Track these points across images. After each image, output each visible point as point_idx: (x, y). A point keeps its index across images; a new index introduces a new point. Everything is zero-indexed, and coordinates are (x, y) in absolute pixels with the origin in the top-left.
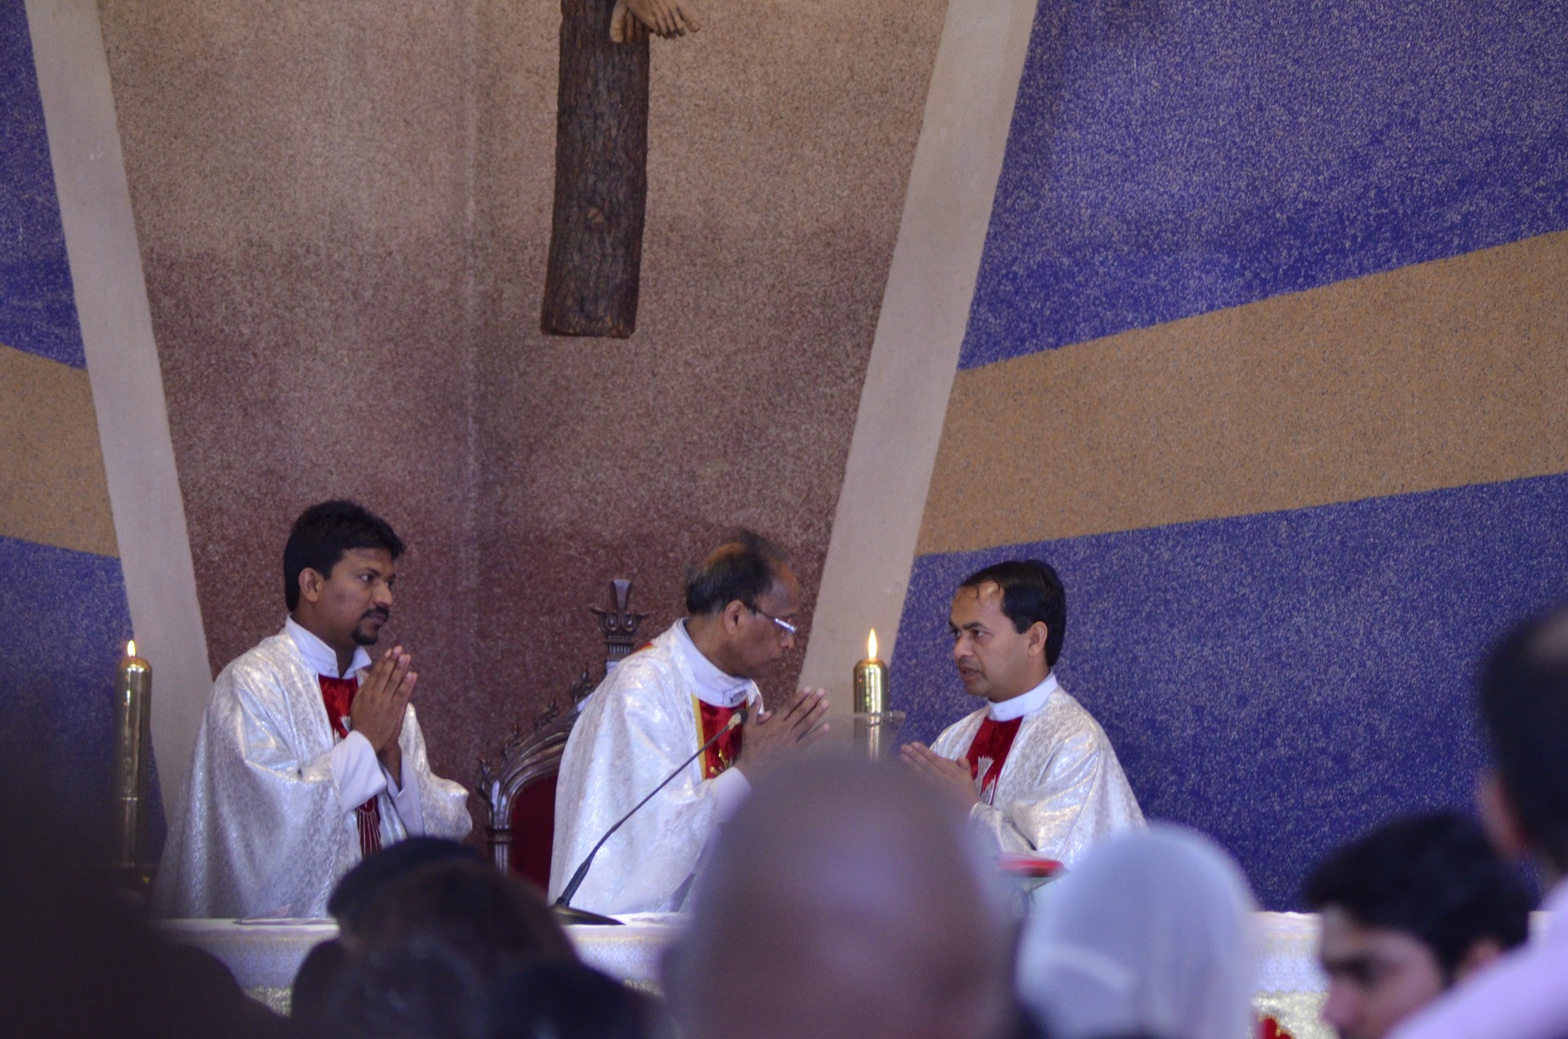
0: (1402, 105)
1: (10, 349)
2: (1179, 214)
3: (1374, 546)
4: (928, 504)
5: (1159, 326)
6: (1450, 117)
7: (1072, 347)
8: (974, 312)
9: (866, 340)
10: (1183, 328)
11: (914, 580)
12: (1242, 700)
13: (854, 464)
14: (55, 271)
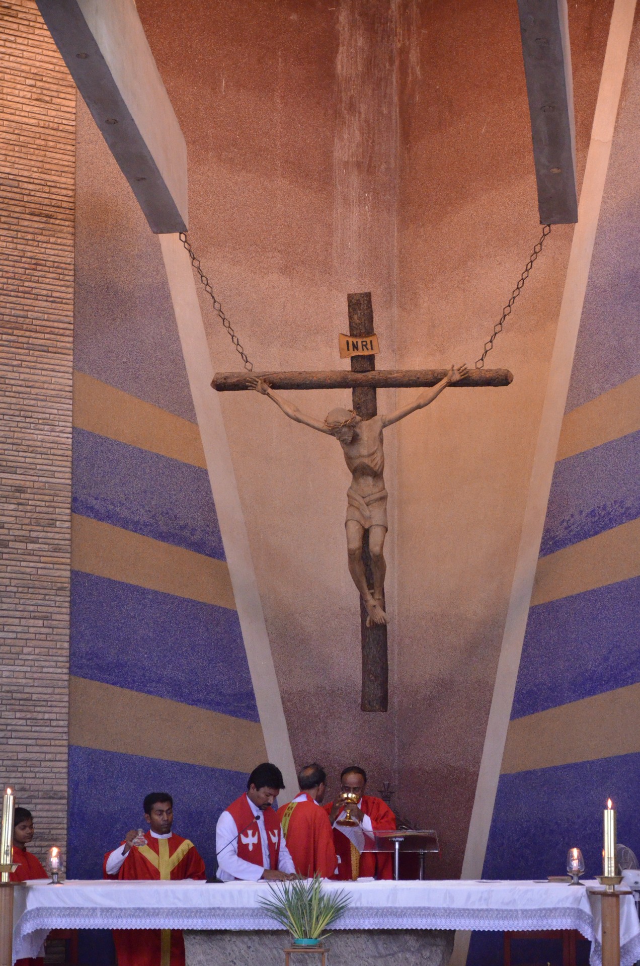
0: (617, 641)
3: (610, 771)
4: (503, 759)
5: (557, 708)
6: (628, 645)
7: (537, 714)
8: (513, 704)
9: (488, 713)
10: (564, 708)
11: (499, 782)
12: (579, 817)
13: (486, 748)
14: (251, 695)
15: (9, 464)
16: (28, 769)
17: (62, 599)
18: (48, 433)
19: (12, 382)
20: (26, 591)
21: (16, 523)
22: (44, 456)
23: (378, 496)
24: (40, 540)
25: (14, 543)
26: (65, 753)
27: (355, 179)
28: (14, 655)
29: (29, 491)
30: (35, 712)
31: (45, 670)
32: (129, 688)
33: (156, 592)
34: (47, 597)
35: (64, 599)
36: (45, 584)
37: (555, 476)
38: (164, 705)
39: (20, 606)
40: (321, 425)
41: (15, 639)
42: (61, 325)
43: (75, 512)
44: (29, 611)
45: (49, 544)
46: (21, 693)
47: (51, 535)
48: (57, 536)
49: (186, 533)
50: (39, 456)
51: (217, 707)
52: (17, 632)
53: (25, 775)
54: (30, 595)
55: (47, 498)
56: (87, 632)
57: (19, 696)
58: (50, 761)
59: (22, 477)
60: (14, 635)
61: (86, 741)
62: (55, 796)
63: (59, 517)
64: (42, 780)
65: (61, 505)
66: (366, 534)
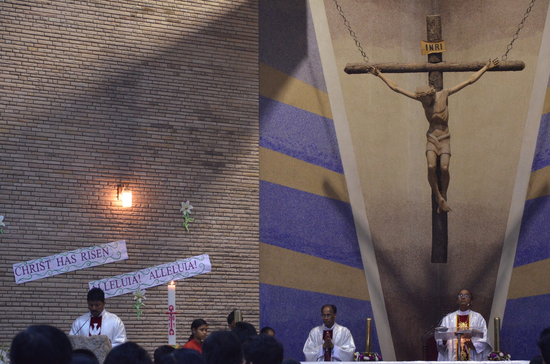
1: (349, 267)
2: (547, 241)
4: (509, 290)
5: (544, 260)
7: (530, 264)
8: (515, 258)
9: (499, 263)
11: (507, 304)
13: (497, 284)
14: (358, 253)
15: (225, 118)
16: (238, 297)
17: (255, 197)
18: (246, 99)
19: (225, 69)
20: (235, 192)
21: (229, 153)
22: (244, 113)
23: (445, 136)
24: (243, 163)
25: (228, 164)
26: (258, 288)
28: (229, 231)
29: (236, 133)
30: (241, 264)
31: (246, 239)
32: (292, 249)
33: (306, 193)
34: (247, 196)
36: (245, 188)
37: (542, 123)
38: (310, 259)
39: (231, 201)
40: (413, 94)
41: (229, 221)
42: (252, 35)
43: (261, 146)
44: (237, 205)
45: (247, 165)
46: (233, 252)
47: (248, 159)
48: (252, 160)
49: (322, 158)
50: (241, 113)
51: (340, 260)
52: (231, 217)
53: (237, 301)
54: (237, 195)
55: (246, 138)
56: (269, 216)
57: (232, 254)
58: (249, 292)
59: (232, 126)
60: (229, 219)
61: (269, 281)
62: (253, 313)
63: (252, 149)
64: (245, 304)
65: (253, 142)
66: (438, 159)
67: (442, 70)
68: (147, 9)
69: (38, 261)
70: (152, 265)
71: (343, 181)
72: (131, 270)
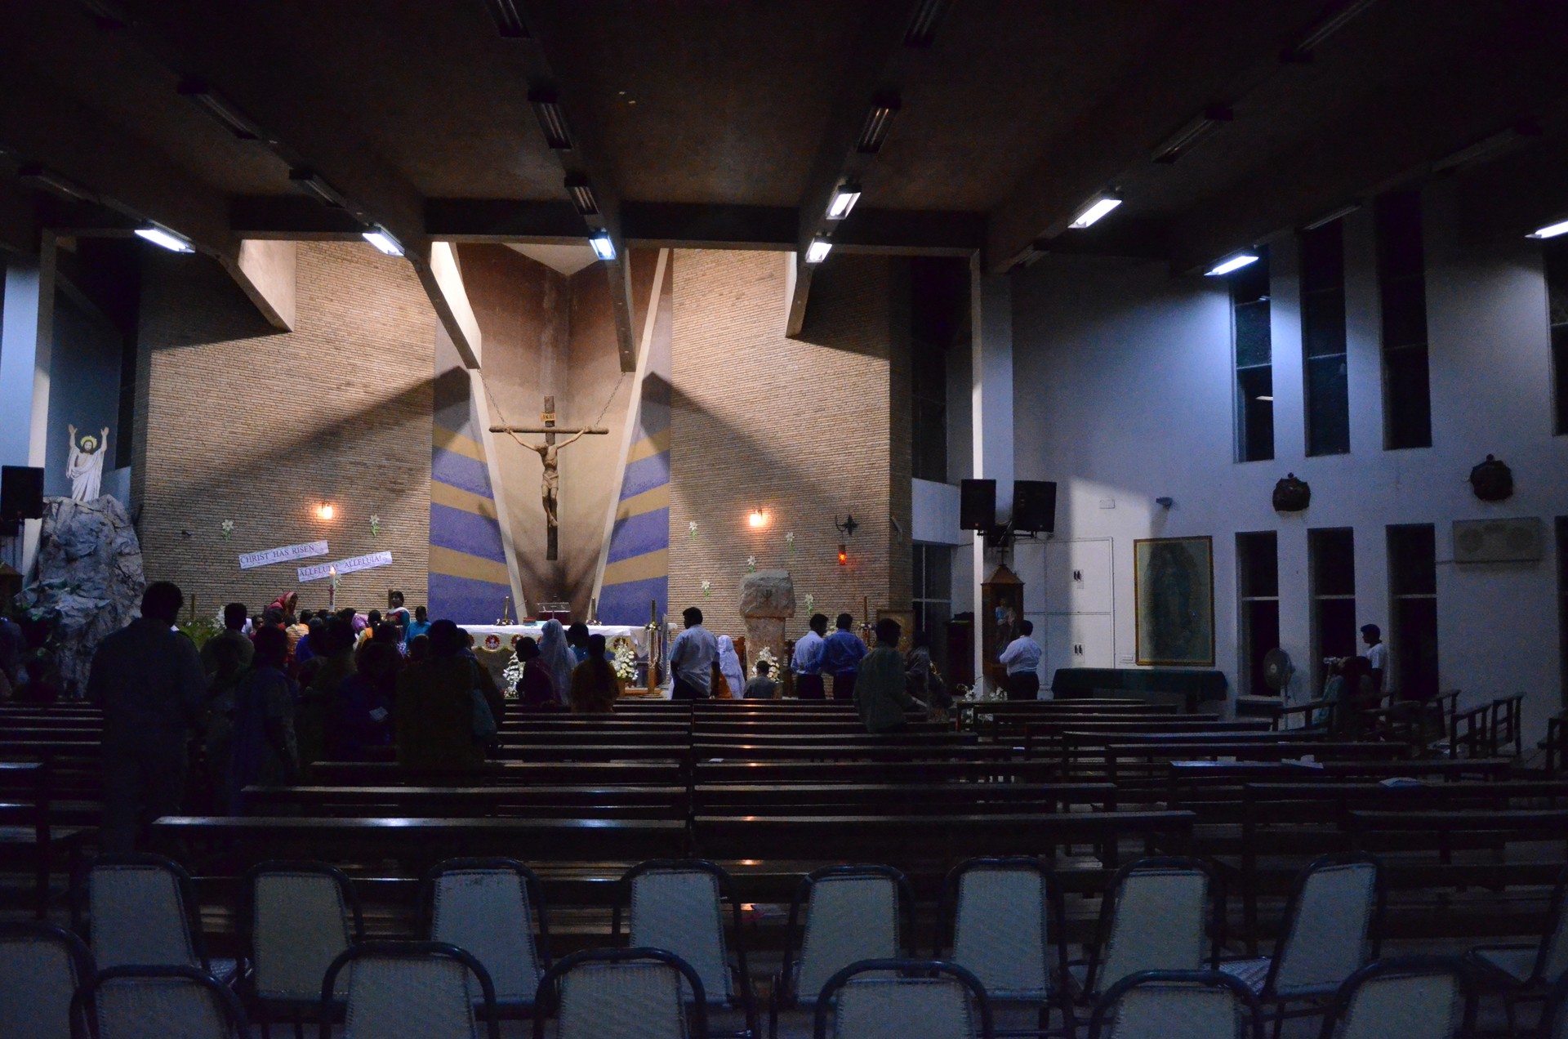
0: (647, 534)
1: (496, 562)
2: (627, 546)
3: (644, 585)
4: (604, 580)
5: (624, 560)
8: (607, 558)
9: (597, 562)
11: (601, 589)
13: (597, 575)
14: (503, 553)
15: (406, 459)
18: (423, 447)
19: (408, 426)
20: (412, 509)
21: (409, 483)
22: (421, 456)
23: (555, 475)
24: (418, 490)
25: (408, 491)
26: (427, 575)
27: (550, 349)
28: (406, 536)
29: (414, 470)
30: (415, 558)
31: (420, 542)
32: (454, 549)
33: (465, 512)
34: (421, 513)
35: (428, 513)
36: (420, 507)
37: (626, 469)
38: (467, 556)
39: (409, 516)
40: (532, 447)
42: (429, 404)
43: (433, 479)
44: (413, 518)
45: (422, 491)
46: (409, 550)
47: (423, 488)
48: (425, 488)
49: (478, 488)
50: (419, 456)
51: (489, 558)
52: (408, 526)
54: (414, 512)
55: (421, 473)
56: (437, 527)
57: (408, 552)
58: (421, 577)
59: (411, 465)
60: (407, 528)
61: (436, 570)
63: (426, 481)
64: (417, 586)
65: (427, 476)
66: (549, 491)
67: (554, 433)
68: (348, 384)
69: (259, 553)
70: (347, 558)
71: (494, 504)
72: (331, 561)
